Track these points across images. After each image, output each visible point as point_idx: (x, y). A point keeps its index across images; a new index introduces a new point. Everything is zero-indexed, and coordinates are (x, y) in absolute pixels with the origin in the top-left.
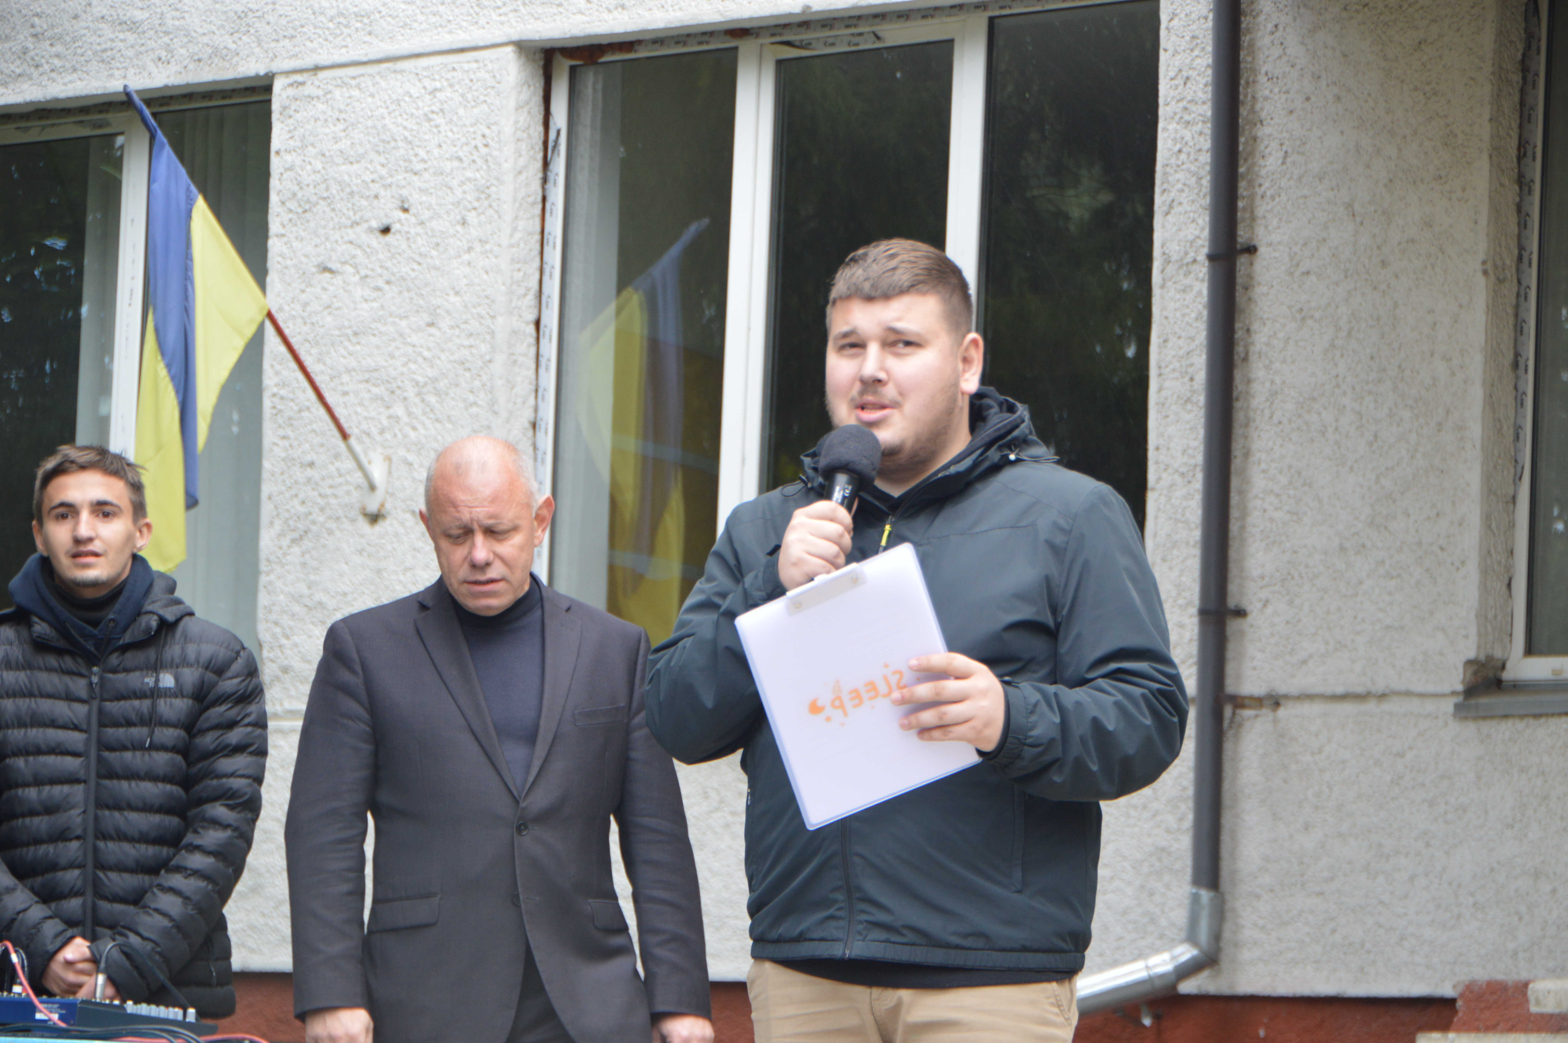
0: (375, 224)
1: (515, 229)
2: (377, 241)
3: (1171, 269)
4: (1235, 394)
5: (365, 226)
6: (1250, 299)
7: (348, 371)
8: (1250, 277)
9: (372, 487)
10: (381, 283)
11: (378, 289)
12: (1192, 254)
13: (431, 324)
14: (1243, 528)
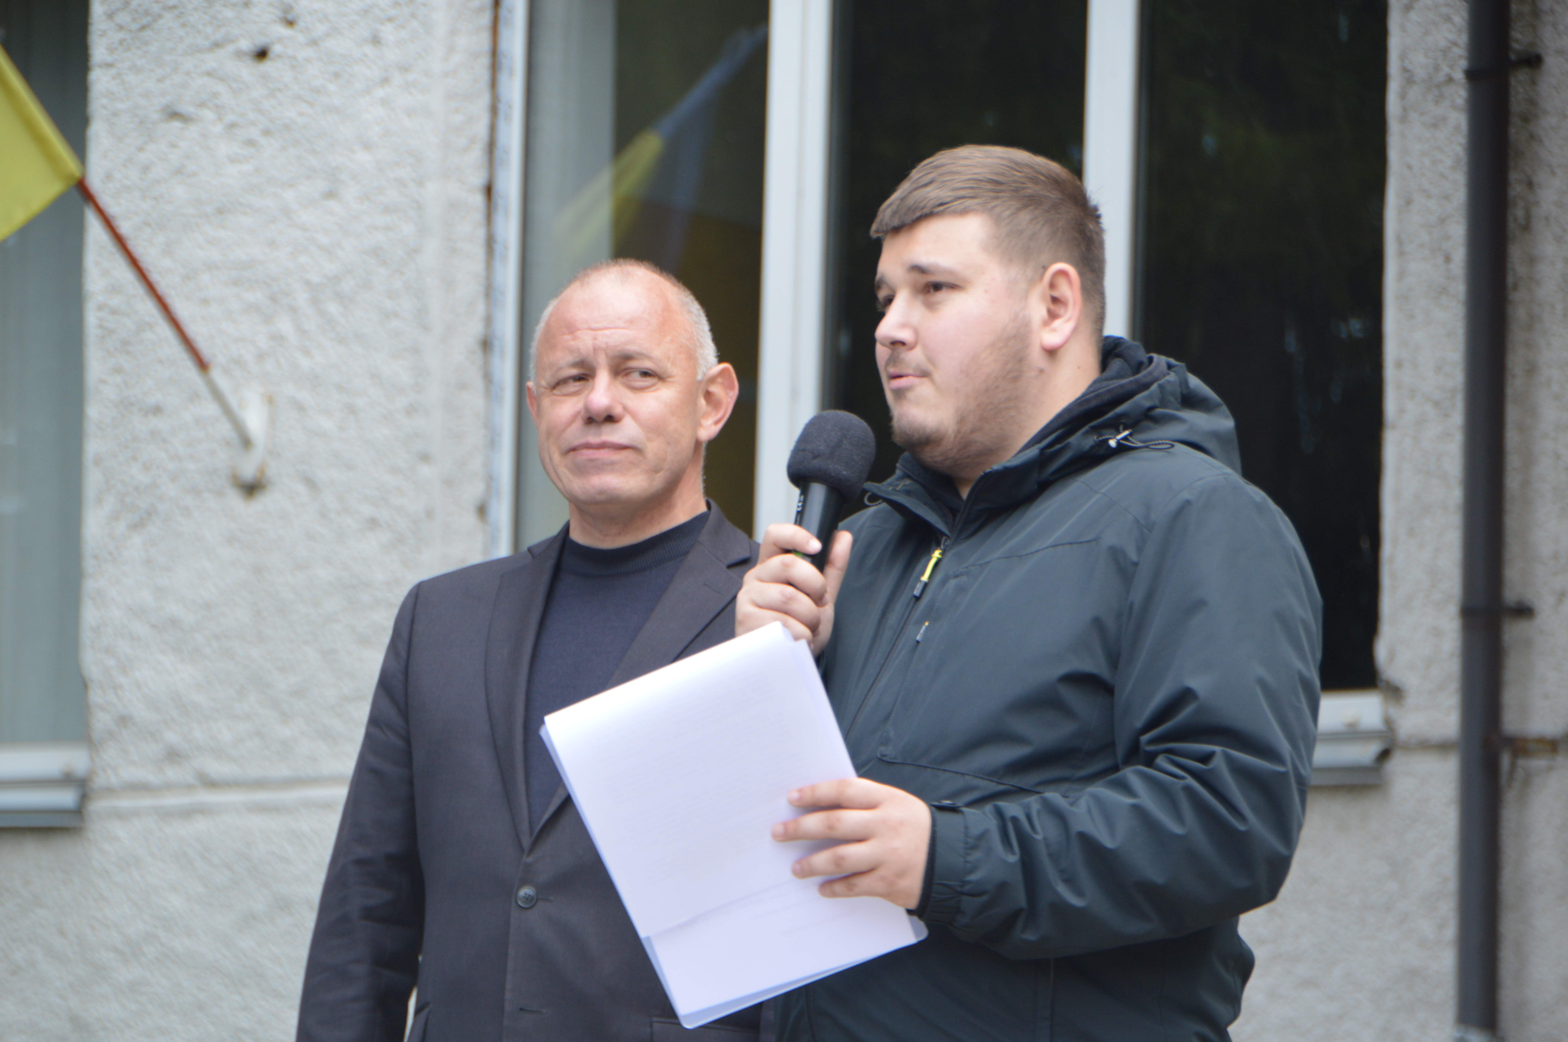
0: (245, 45)
1: (451, 49)
2: (248, 70)
3: (1414, 93)
4: (1510, 280)
5: (231, 48)
6: (1532, 137)
7: (211, 267)
8: (1532, 102)
9: (246, 442)
10: (254, 133)
11: (250, 143)
12: (1446, 70)
13: (330, 195)
14: (1526, 483)
